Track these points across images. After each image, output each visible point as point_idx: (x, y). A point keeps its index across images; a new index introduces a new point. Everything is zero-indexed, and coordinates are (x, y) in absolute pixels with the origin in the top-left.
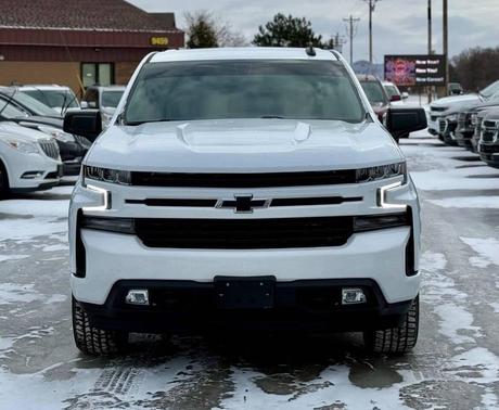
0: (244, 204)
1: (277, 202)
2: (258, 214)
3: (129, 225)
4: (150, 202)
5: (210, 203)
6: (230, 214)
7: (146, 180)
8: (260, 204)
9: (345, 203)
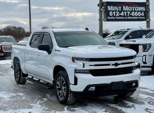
0: (116, 65)
1: (122, 64)
2: (119, 67)
3: (88, 71)
4: (96, 65)
5: (109, 65)
6: (114, 67)
7: (93, 60)
8: (119, 64)
9: (133, 63)
